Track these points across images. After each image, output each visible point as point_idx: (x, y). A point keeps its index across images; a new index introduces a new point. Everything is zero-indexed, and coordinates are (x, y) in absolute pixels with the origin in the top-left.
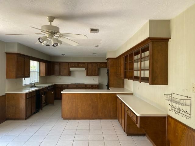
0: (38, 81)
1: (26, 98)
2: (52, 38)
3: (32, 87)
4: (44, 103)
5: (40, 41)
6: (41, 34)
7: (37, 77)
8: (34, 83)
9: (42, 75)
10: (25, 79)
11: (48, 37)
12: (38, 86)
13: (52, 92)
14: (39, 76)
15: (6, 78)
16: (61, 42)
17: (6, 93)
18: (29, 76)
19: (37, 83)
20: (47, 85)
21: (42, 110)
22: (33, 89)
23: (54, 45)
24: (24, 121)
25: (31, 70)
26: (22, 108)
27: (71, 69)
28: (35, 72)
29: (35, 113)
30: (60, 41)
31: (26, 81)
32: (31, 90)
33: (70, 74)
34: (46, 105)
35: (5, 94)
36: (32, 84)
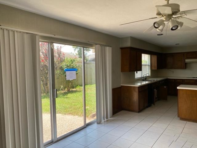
0: (150, 75)
1: (139, 92)
2: (170, 20)
3: (143, 80)
4: (156, 98)
5: (156, 26)
6: (157, 18)
7: (148, 70)
8: (146, 77)
9: (153, 69)
10: (137, 73)
11: (165, 20)
12: (150, 79)
13: (165, 87)
14: (150, 70)
15: (121, 72)
16: (181, 24)
17: (122, 85)
18: (141, 70)
19: (149, 76)
20: (159, 79)
21: (154, 105)
22: (144, 83)
23: (173, 28)
24: (137, 113)
25: (142, 64)
26: (135, 100)
27: (187, 61)
28: (147, 65)
29: (147, 107)
30: (181, 22)
31: (138, 75)
32: (143, 84)
33: (185, 66)
34: (158, 100)
35: (120, 86)
36: (143, 77)
